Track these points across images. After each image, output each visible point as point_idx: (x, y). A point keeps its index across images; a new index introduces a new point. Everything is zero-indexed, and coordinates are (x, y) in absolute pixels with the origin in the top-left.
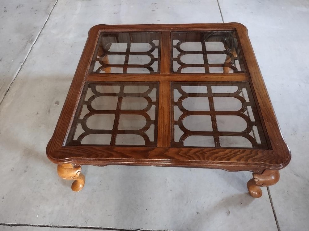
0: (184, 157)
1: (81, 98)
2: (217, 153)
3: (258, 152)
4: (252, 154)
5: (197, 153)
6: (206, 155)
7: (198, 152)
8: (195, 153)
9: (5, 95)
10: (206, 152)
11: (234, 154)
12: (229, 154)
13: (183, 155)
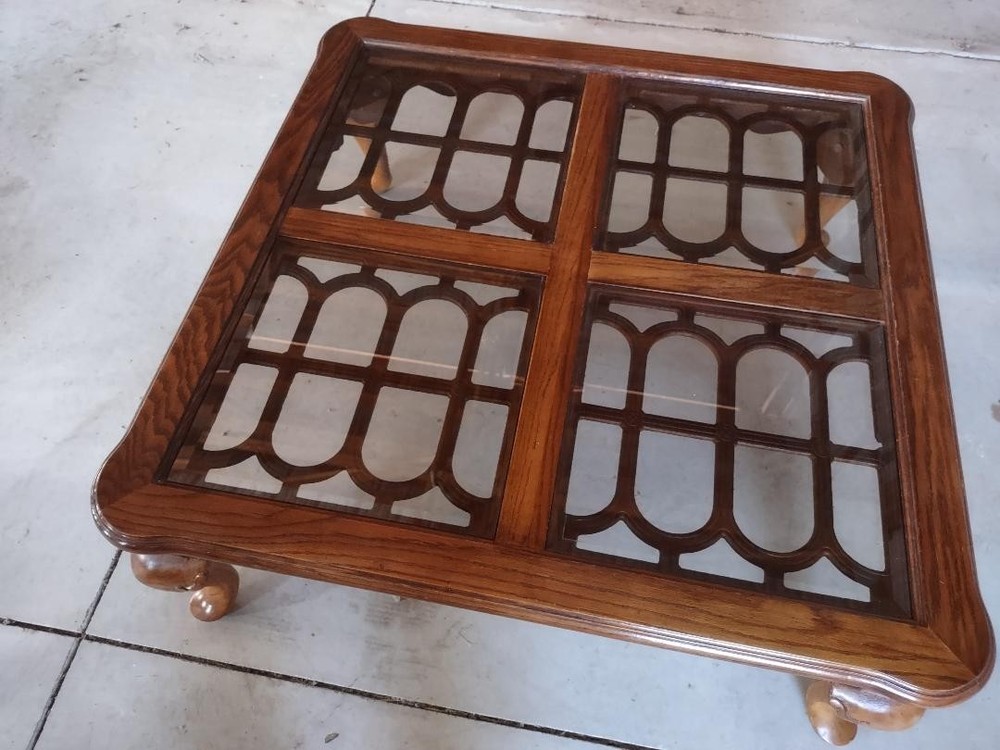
0: (230, 253)
1: (516, 65)
2: (209, 329)
3: (162, 437)
4: (166, 417)
5: (229, 282)
6: (212, 302)
7: (232, 285)
8: (231, 278)
9: (705, 29)
10: (222, 304)
11: (185, 369)
12: (192, 358)
13: (238, 250)
